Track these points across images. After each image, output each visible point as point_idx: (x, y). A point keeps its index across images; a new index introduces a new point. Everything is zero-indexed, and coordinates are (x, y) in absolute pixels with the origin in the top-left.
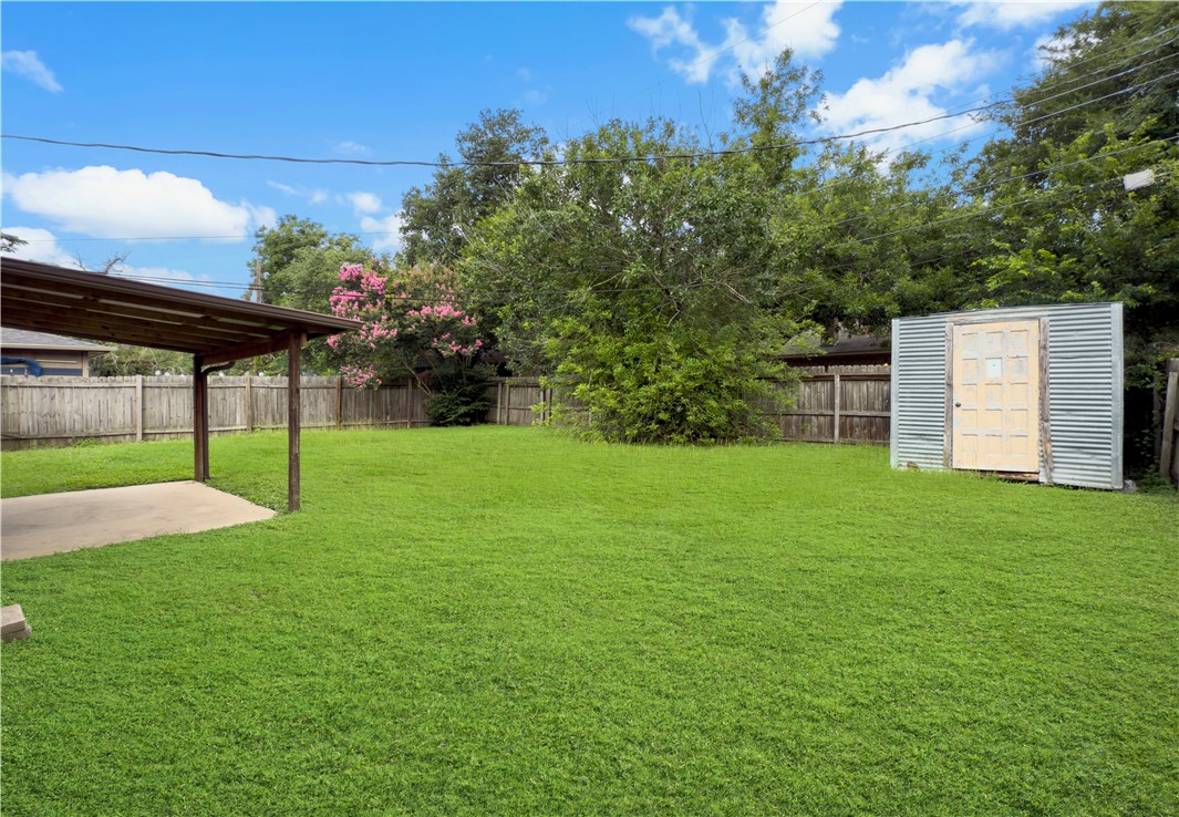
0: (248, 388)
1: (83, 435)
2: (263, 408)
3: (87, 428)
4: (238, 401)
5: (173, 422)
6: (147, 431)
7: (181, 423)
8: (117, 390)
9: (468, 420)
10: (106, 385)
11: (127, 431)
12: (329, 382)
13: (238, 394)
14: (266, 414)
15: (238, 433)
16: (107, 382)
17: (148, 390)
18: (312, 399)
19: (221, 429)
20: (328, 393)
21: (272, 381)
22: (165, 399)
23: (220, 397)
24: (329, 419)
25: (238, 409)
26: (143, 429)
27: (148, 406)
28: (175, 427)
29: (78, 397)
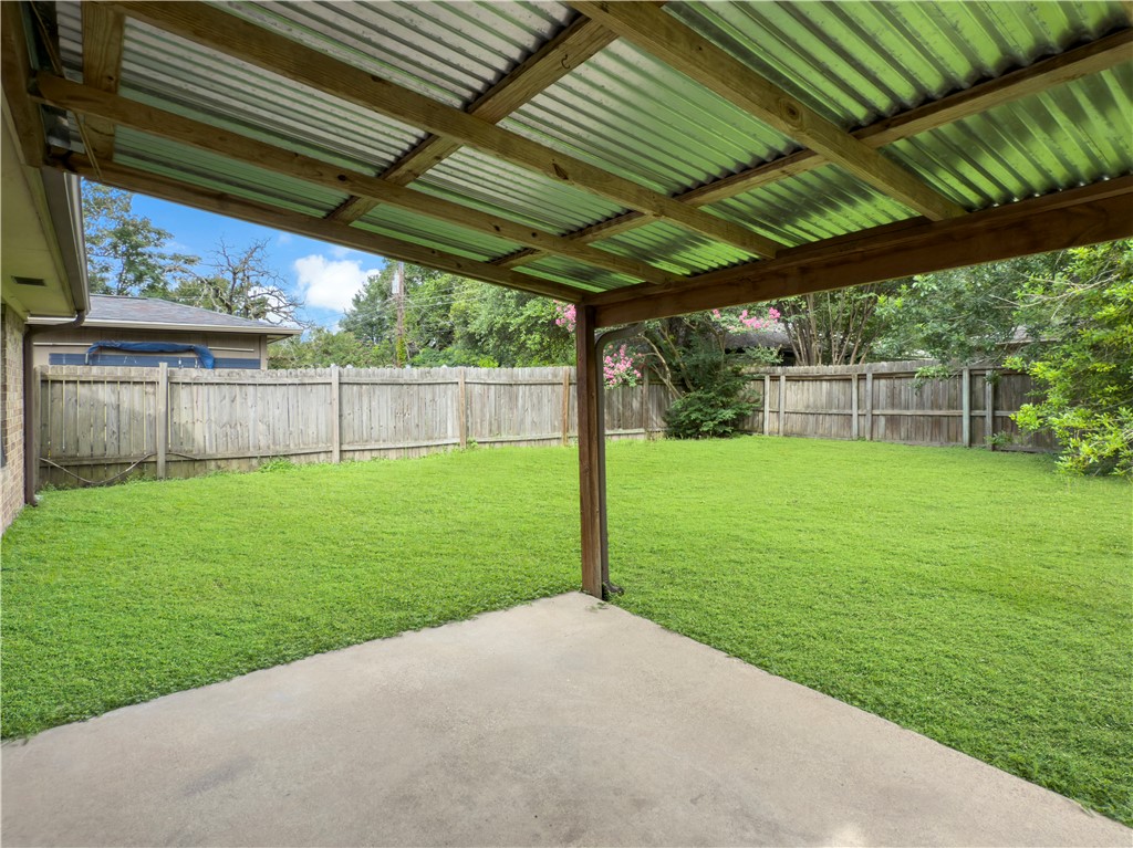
0: (461, 385)
1: (271, 454)
2: (478, 412)
3: (274, 443)
4: (449, 403)
5: (375, 434)
6: (345, 447)
7: (384, 436)
8: (309, 388)
9: (729, 429)
10: (297, 381)
11: (322, 447)
12: (555, 376)
13: (450, 393)
14: (482, 421)
15: (450, 448)
16: (296, 376)
17: (345, 387)
18: (535, 401)
19: (430, 443)
20: (553, 391)
21: (489, 374)
22: (365, 400)
23: (429, 397)
24: (554, 429)
25: (449, 415)
26: (341, 444)
27: (346, 411)
28: (377, 441)
29: (262, 399)
